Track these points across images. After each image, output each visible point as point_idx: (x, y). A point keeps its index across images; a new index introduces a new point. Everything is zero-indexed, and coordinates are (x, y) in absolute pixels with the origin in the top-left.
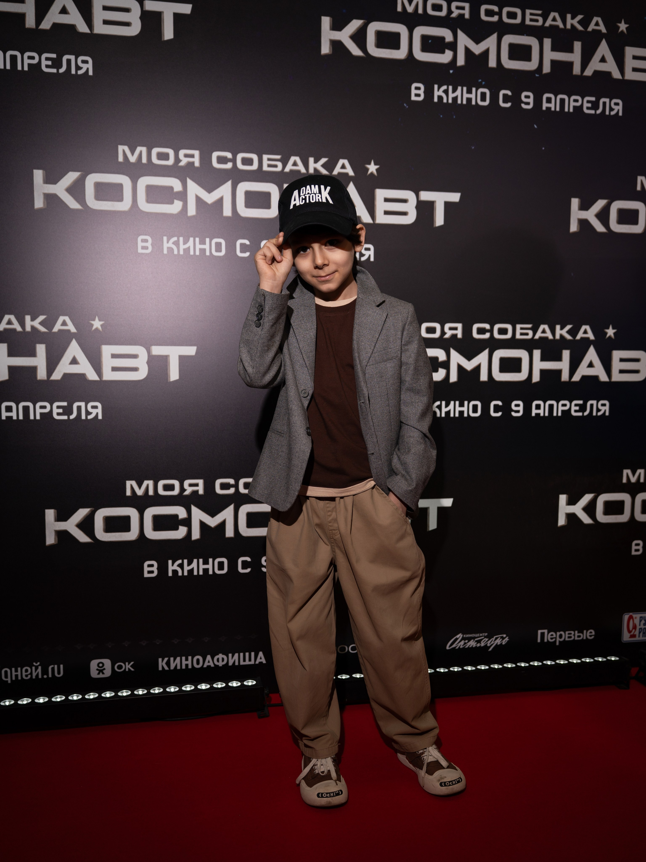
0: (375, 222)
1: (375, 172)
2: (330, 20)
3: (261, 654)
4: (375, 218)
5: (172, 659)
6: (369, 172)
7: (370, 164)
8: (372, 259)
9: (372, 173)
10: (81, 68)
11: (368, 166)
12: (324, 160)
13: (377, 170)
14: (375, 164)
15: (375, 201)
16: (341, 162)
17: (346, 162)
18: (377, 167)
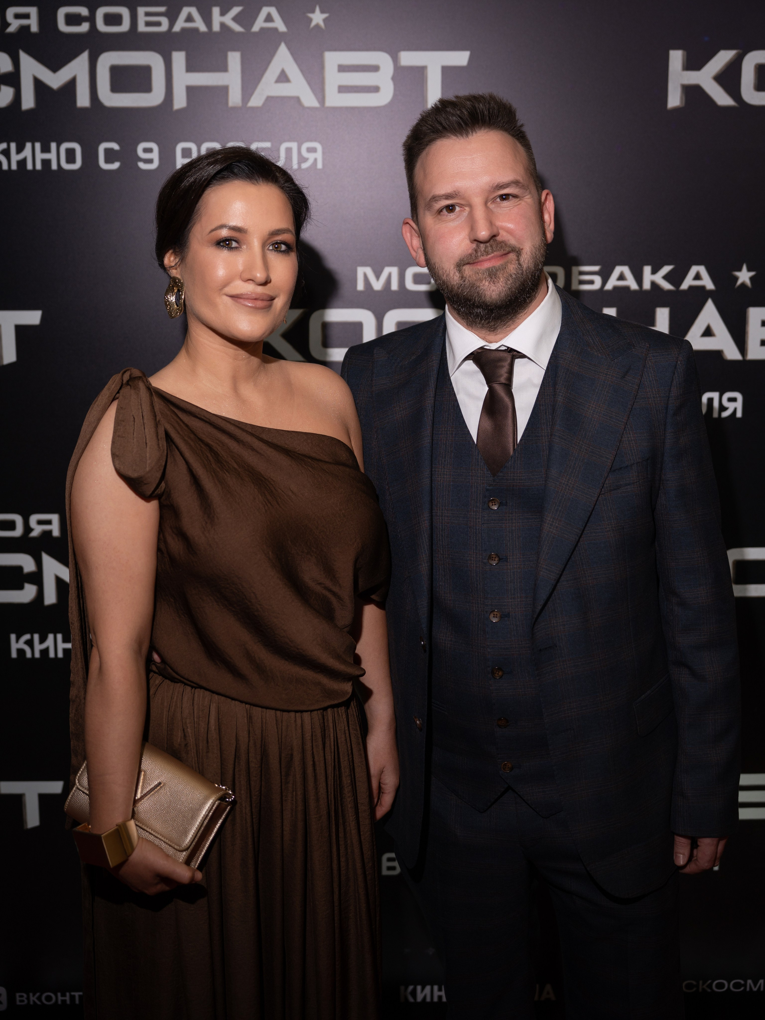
0: (745, 358)
1: (748, 283)
2: (683, 56)
3: (548, 988)
4: (745, 352)
5: (419, 988)
6: (739, 282)
7: (740, 270)
8: (739, 414)
9: (743, 285)
10: (306, 160)
11: (737, 274)
12: (666, 269)
13: (751, 279)
14: (749, 270)
15: (746, 326)
16: (694, 270)
17: (702, 269)
18: (752, 274)
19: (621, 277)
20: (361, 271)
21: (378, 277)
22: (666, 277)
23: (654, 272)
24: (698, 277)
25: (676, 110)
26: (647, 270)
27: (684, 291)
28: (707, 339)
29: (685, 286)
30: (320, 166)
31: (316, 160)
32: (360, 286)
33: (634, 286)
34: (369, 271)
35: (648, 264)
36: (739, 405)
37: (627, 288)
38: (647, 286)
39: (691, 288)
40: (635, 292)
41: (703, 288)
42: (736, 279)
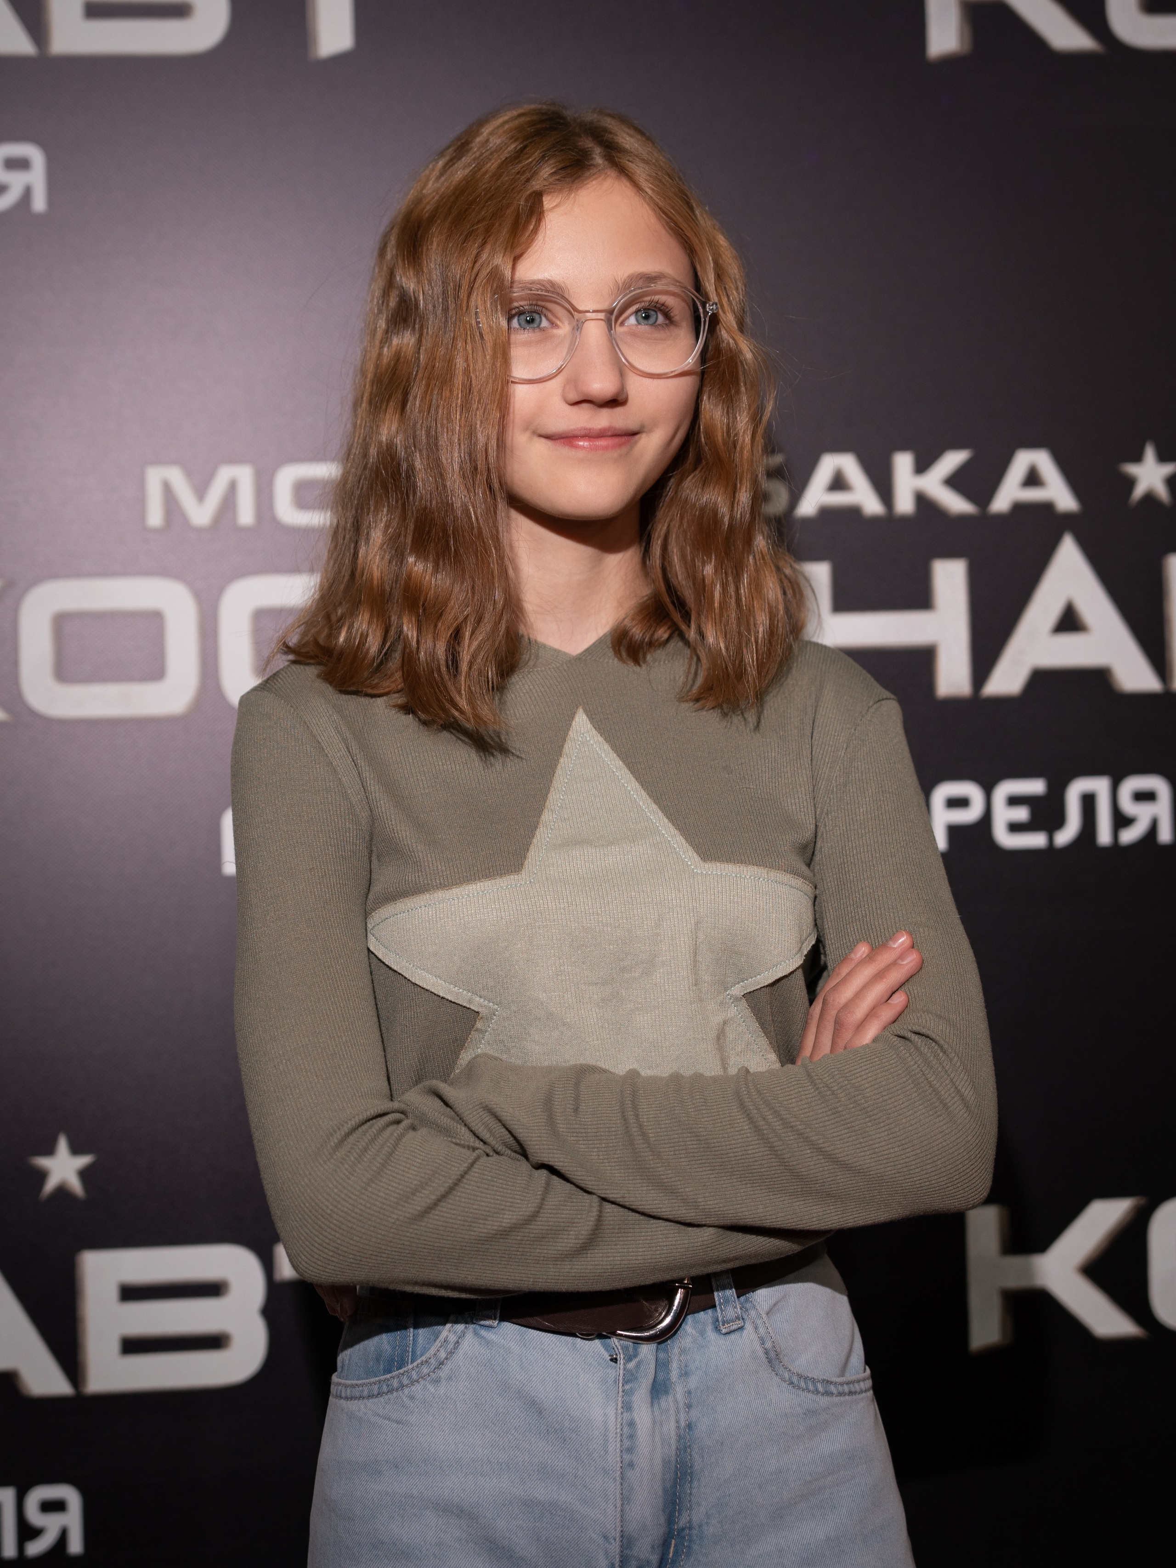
0: (1170, 686)
1: (1163, 491)
4: (1169, 671)
6: (1139, 491)
8: (1165, 835)
9: (1150, 498)
11: (1132, 469)
12: (952, 460)
13: (1170, 481)
14: (1162, 459)
15: (1165, 602)
16: (1023, 460)
17: (1042, 459)
18: (1169, 469)
19: (838, 483)
20: (154, 477)
21: (201, 493)
22: (953, 482)
23: (922, 467)
24: (1033, 479)
25: (949, 62)
26: (903, 463)
27: (1000, 518)
28: (1068, 640)
29: (1001, 502)
30: (39, 203)
31: (27, 193)
32: (155, 517)
33: (872, 505)
34: (176, 477)
35: (903, 448)
36: (1162, 808)
37: (853, 513)
38: (905, 504)
39: (1019, 509)
40: (875, 520)
41: (1047, 508)
42: (1130, 483)
